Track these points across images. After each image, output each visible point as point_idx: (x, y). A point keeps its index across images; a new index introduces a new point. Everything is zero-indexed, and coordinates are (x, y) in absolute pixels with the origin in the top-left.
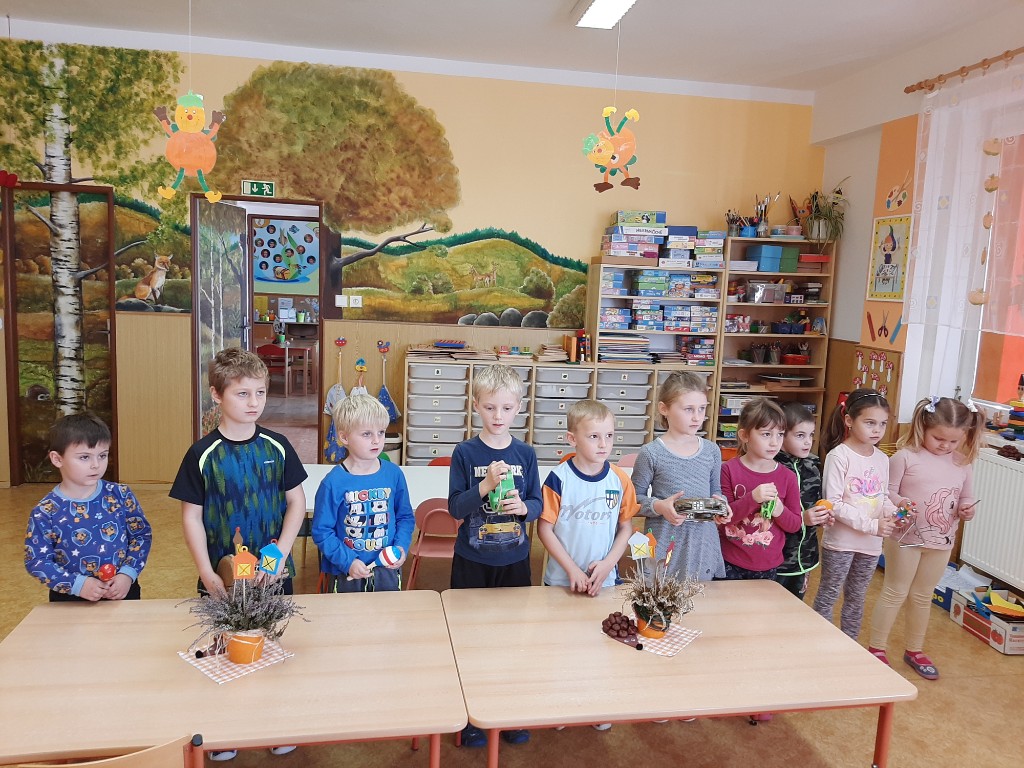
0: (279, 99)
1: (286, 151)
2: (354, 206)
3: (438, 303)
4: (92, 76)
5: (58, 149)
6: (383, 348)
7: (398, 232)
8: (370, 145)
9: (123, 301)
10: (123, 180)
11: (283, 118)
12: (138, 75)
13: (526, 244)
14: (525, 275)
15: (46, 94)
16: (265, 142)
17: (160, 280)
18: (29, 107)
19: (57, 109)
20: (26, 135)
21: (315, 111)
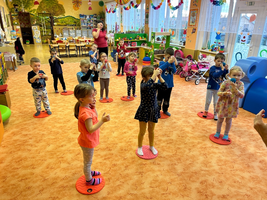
1: (47, 8)
2: (54, 14)
3: (65, 24)
5: (23, 8)
6: (60, 29)
7: (59, 16)
8: (55, 7)
9: (32, 24)
10: (30, 12)
11: (46, 4)
13: (73, 17)
14: (73, 20)
15: (21, 3)
16: (44, 7)
17: (35, 22)
18: (19, 4)
19: (22, 4)
21: (49, 4)
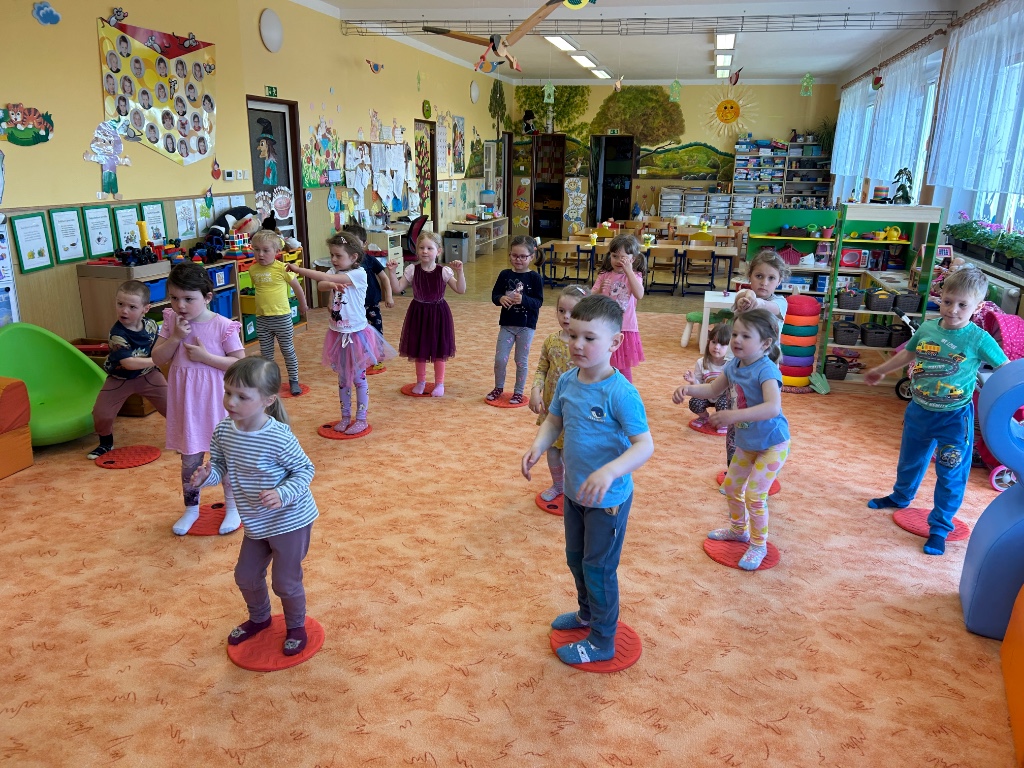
0: (621, 99)
1: (623, 117)
2: (646, 136)
3: (674, 171)
4: (562, 96)
5: (550, 122)
6: (653, 189)
7: (661, 145)
8: (653, 113)
9: (567, 173)
10: (570, 131)
11: (623, 106)
12: (576, 95)
14: (709, 159)
17: (579, 166)
19: (550, 108)
20: (541, 118)
21: (634, 102)
